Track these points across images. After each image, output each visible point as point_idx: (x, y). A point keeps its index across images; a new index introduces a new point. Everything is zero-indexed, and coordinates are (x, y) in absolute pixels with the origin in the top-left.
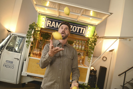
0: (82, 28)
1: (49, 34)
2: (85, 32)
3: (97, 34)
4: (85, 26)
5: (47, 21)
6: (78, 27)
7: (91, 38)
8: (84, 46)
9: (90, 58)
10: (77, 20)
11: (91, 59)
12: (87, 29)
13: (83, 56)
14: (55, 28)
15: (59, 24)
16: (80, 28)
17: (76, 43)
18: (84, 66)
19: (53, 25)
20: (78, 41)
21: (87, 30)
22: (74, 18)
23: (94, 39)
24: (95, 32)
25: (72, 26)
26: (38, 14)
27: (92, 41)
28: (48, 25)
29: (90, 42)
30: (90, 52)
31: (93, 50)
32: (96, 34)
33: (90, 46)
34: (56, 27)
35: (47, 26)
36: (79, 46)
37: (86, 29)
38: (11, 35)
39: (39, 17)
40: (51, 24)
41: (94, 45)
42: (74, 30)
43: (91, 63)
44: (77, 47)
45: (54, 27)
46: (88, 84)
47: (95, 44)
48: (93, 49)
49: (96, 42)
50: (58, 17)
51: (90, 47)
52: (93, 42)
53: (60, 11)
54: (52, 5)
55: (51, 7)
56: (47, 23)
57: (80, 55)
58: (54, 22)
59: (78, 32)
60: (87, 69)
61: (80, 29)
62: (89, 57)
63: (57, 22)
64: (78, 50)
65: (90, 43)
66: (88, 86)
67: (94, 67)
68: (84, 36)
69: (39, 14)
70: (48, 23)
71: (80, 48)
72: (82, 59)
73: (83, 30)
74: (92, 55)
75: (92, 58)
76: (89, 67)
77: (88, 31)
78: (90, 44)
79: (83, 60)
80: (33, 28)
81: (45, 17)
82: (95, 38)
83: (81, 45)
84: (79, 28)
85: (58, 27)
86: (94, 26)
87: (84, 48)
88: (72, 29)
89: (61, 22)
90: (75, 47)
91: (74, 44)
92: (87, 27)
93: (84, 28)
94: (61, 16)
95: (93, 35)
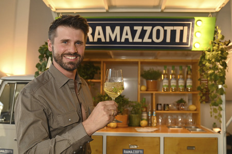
0: (178, 29)
1: (95, 65)
2: (188, 39)
3: (223, 38)
4: (185, 19)
6: (166, 28)
7: (209, 51)
8: (192, 79)
9: (217, 108)
10: (160, 10)
11: (221, 109)
12: (193, 27)
14: (106, 43)
16: (172, 28)
17: (167, 75)
18: (203, 131)
19: (99, 37)
20: (171, 68)
21: (193, 30)
23: (217, 51)
24: (216, 32)
25: (151, 27)
26: (55, 17)
27: (213, 57)
29: (209, 61)
31: (224, 83)
32: (220, 36)
34: (108, 40)
36: (177, 80)
37: (189, 28)
40: (93, 34)
41: (220, 67)
42: (158, 37)
43: (223, 119)
44: (173, 83)
45: (103, 40)
47: (225, 65)
48: (222, 79)
49: (225, 58)
50: (107, 12)
51: (211, 75)
52: (217, 60)
58: (99, 29)
59: (168, 40)
60: (216, 139)
61: (173, 33)
62: (215, 104)
63: (108, 25)
64: (177, 92)
65: (207, 64)
68: (189, 49)
69: (59, 14)
71: (180, 84)
72: (191, 112)
73: (182, 32)
74: (223, 97)
75: (223, 106)
77: (198, 34)
78: (210, 68)
80: (48, 54)
82: (221, 47)
83: (181, 76)
84: (169, 29)
85: (113, 40)
86: (210, 15)
87: (191, 84)
88: (150, 37)
89: (118, 25)
90: (167, 84)
91: (164, 78)
92: (191, 23)
93: (185, 27)
94: (115, 7)
95: (212, 43)
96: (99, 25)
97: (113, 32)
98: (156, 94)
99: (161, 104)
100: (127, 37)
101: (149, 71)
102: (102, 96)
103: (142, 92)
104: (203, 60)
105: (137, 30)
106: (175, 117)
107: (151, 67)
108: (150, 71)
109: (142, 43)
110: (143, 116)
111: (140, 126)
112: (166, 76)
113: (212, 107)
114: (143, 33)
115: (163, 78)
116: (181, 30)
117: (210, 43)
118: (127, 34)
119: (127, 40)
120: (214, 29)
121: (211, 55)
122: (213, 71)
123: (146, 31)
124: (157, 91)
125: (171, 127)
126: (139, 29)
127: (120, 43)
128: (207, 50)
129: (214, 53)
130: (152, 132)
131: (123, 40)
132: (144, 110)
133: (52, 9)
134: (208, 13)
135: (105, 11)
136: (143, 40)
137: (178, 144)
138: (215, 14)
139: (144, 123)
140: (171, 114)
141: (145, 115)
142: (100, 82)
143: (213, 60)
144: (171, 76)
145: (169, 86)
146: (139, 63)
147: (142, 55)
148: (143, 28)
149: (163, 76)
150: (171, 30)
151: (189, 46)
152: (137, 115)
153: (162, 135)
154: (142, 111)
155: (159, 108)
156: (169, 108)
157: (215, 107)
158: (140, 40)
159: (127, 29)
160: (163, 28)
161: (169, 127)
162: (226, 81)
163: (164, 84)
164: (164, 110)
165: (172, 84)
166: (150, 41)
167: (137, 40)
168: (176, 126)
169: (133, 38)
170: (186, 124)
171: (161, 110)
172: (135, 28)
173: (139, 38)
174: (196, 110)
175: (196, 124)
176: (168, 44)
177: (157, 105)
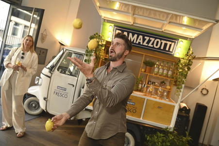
0: (169, 43)
2: (173, 49)
3: (193, 53)
4: (174, 39)
5: (116, 31)
6: (162, 41)
7: (183, 59)
8: (172, 71)
9: (179, 90)
10: (161, 31)
11: (181, 92)
12: (177, 44)
13: (170, 86)
15: (133, 36)
16: (165, 42)
17: (158, 65)
18: (170, 101)
20: (162, 62)
21: (177, 46)
22: (158, 26)
23: (187, 60)
24: (189, 49)
25: (154, 39)
26: (102, 21)
27: (184, 63)
29: (182, 64)
30: (180, 80)
31: (185, 78)
32: (191, 52)
33: (180, 70)
36: (163, 70)
37: (175, 44)
38: (65, 50)
39: (103, 24)
41: (186, 70)
42: (157, 45)
43: (180, 97)
44: (161, 71)
46: (174, 130)
47: (189, 69)
48: (185, 76)
49: (190, 65)
50: (132, 25)
51: (180, 72)
52: (185, 65)
53: (135, 16)
54: (124, 7)
55: (122, 10)
57: (165, 84)
58: (126, 33)
59: (162, 48)
60: (174, 106)
61: (166, 45)
62: (178, 88)
63: (131, 32)
64: (161, 77)
65: (181, 66)
66: (173, 132)
67: (186, 104)
68: (172, 56)
69: (105, 20)
71: (164, 73)
72: (167, 90)
73: (170, 45)
74: (183, 85)
75: (182, 90)
76: (177, 103)
77: (179, 48)
78: (181, 69)
81: (113, 25)
82: (190, 58)
83: (166, 68)
84: (164, 42)
85: (132, 41)
87: (171, 74)
88: (153, 44)
89: (136, 33)
92: (177, 41)
93: (173, 43)
94: (137, 24)
95: (186, 55)
96: (126, 31)
98: (149, 75)
99: (151, 81)
100: (140, 41)
103: (142, 72)
104: (179, 63)
107: (150, 59)
108: (149, 61)
109: (147, 46)
114: (149, 41)
115: (155, 67)
119: (139, 43)
120: (188, 48)
121: (183, 61)
122: (182, 71)
124: (151, 73)
126: (147, 38)
127: (136, 44)
129: (185, 60)
131: (137, 43)
132: (141, 82)
133: (102, 17)
134: (188, 38)
137: (154, 105)
138: (191, 39)
141: (140, 85)
144: (160, 67)
145: (158, 72)
146: (144, 56)
149: (156, 65)
151: (173, 53)
154: (139, 83)
155: (149, 83)
156: (154, 84)
158: (147, 45)
159: (141, 37)
161: (152, 95)
162: (187, 77)
163: (155, 70)
164: (152, 85)
166: (152, 46)
167: (145, 44)
168: (156, 96)
169: (143, 43)
170: (162, 95)
171: (150, 85)
172: (146, 37)
173: (147, 43)
174: (170, 89)
175: (168, 96)
176: (161, 50)
177: (149, 81)
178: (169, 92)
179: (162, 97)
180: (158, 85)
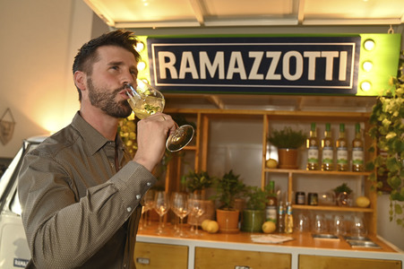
0: (330, 56)
1: (188, 120)
2: (348, 73)
4: (343, 38)
5: (157, 56)
6: (307, 54)
7: (389, 96)
8: (361, 148)
9: (401, 204)
10: (296, 23)
12: (358, 51)
13: (367, 195)
14: (200, 81)
15: (212, 60)
16: (317, 54)
17: (317, 140)
18: (378, 246)
19: (188, 70)
20: (323, 127)
21: (357, 58)
23: (402, 96)
24: (401, 62)
25: (279, 53)
27: (396, 107)
28: (163, 76)
29: (389, 116)
30: (396, 168)
33: (390, 136)
34: (203, 76)
35: (160, 81)
36: (335, 150)
37: (350, 54)
38: (26, 144)
40: (177, 66)
42: (293, 71)
44: (327, 154)
45: (195, 76)
50: (202, 26)
51: (390, 142)
52: (403, 114)
56: (157, 64)
57: (349, 192)
58: (187, 56)
59: (312, 76)
60: (398, 264)
61: (321, 63)
62: (398, 198)
63: (203, 49)
64: (333, 173)
65: (386, 122)
68: (351, 94)
70: (163, 66)
71: (339, 158)
72: (361, 211)
73: (337, 61)
77: (367, 65)
78: (391, 129)
79: (365, 213)
83: (342, 143)
84: (312, 56)
85: (212, 75)
86: (391, 29)
87: (361, 158)
88: (279, 70)
89: (220, 49)
90: (316, 157)
91: (310, 145)
92: (354, 44)
93: (342, 53)
94: (215, 18)
95: (394, 82)
96: (187, 49)
97: (212, 62)
98: (293, 174)
99: (303, 194)
100: (236, 70)
101: (282, 132)
102: (196, 175)
103: (268, 170)
104: (378, 113)
105: (254, 59)
106: (329, 217)
107: (288, 126)
108: (285, 133)
109: (264, 82)
110: (269, 214)
111: (261, 232)
112: (313, 142)
113: (394, 202)
114: (266, 63)
115: (308, 146)
116: (335, 58)
117: (391, 81)
118: (236, 66)
119: (236, 75)
120: (398, 56)
121: (392, 104)
122: (395, 135)
123: (271, 59)
124: (297, 168)
125: (320, 237)
126: (257, 56)
127: (225, 81)
128: (385, 94)
129: (397, 100)
130: (278, 244)
131: (230, 76)
132: (272, 202)
133: (108, 23)
134: (388, 26)
135: (198, 25)
136: (265, 76)
138: (400, 29)
139: (269, 226)
140: (322, 213)
141: (272, 212)
142: (194, 151)
143: (396, 114)
144: (323, 142)
145: (320, 160)
146: (265, 117)
147: (271, 103)
148: (265, 55)
149: (308, 141)
150: (317, 58)
151: (351, 87)
152: (258, 211)
153: (295, 251)
154: (267, 205)
155: (300, 200)
156: (317, 200)
157: (398, 202)
158: (261, 77)
159: (236, 56)
160: (302, 55)
161: (315, 236)
163: (310, 157)
164: (309, 204)
165: (324, 157)
166: (278, 77)
167: (254, 75)
168: (329, 236)
169: (248, 73)
170: (348, 231)
171: (303, 204)
172: (251, 54)
173: (259, 72)
174: (369, 207)
175: (368, 232)
176: (311, 83)
177: (297, 194)
178: (368, 218)
179: (348, 236)
180: (330, 200)
